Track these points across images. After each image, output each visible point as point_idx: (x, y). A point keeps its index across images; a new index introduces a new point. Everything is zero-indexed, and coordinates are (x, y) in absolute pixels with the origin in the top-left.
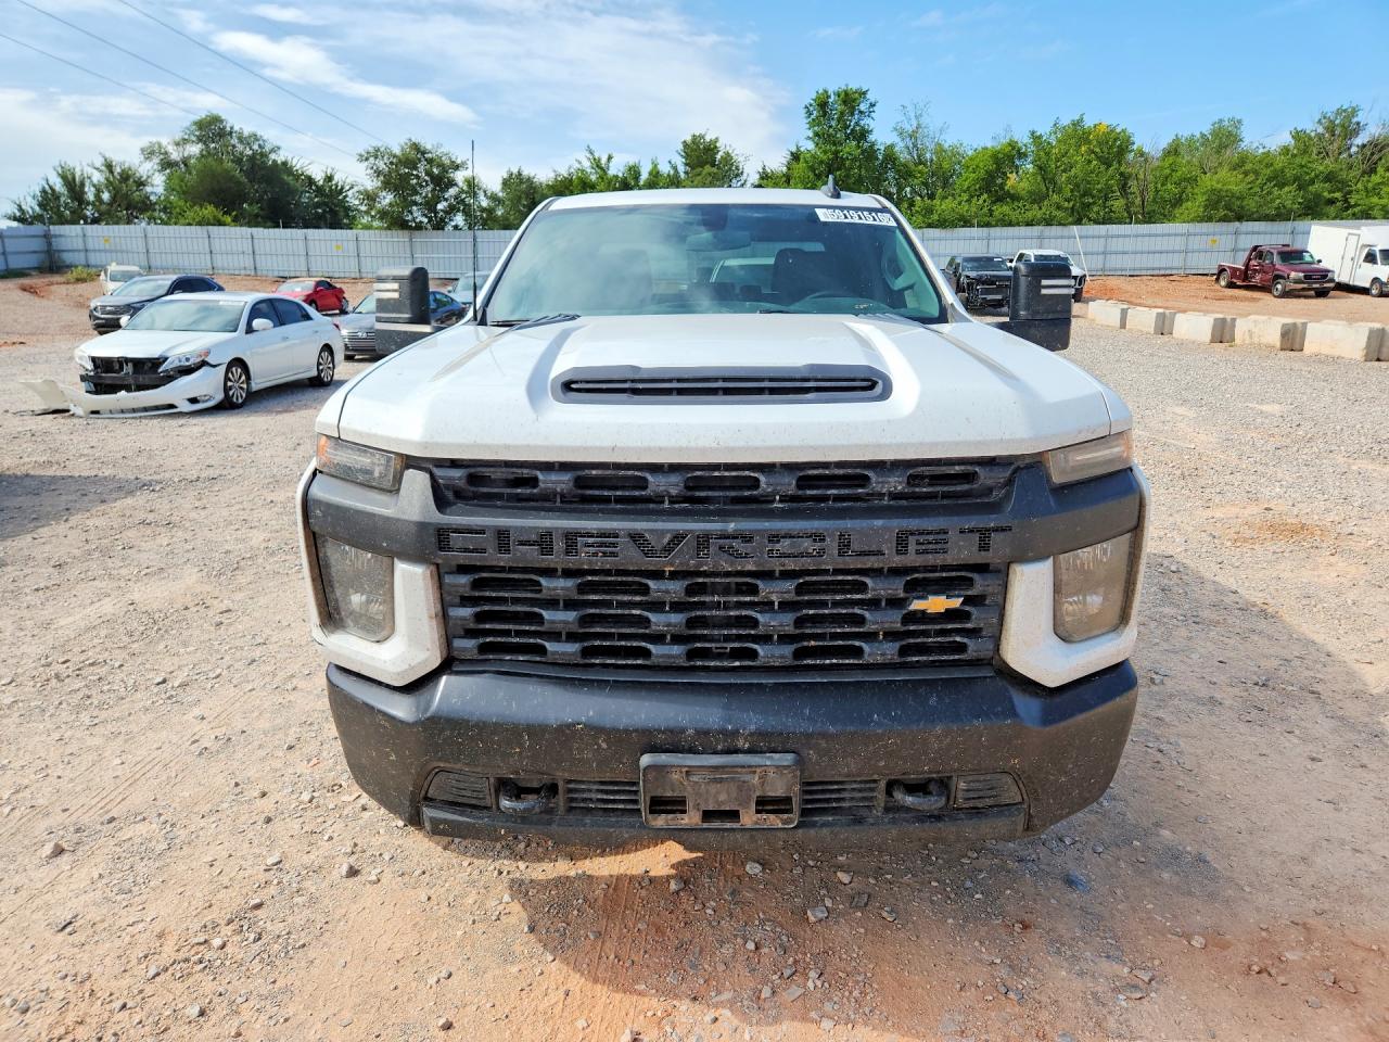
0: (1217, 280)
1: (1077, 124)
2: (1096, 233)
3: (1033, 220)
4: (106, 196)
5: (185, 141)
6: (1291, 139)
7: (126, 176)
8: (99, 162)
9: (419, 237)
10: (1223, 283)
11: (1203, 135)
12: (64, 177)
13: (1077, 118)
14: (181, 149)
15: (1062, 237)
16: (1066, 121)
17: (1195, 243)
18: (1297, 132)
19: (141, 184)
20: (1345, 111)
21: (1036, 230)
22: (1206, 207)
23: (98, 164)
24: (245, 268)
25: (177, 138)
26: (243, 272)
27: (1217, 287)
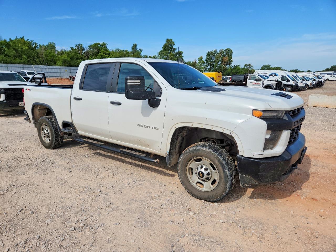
0: (70, 79)
1: (22, 38)
2: (38, 67)
3: (20, 63)
6: (71, 50)
10: (72, 80)
11: (46, 45)
13: (22, 37)
15: (29, 68)
16: (19, 37)
17: (62, 71)
18: (72, 48)
20: (80, 45)
21: (21, 65)
22: (63, 63)
27: (70, 81)
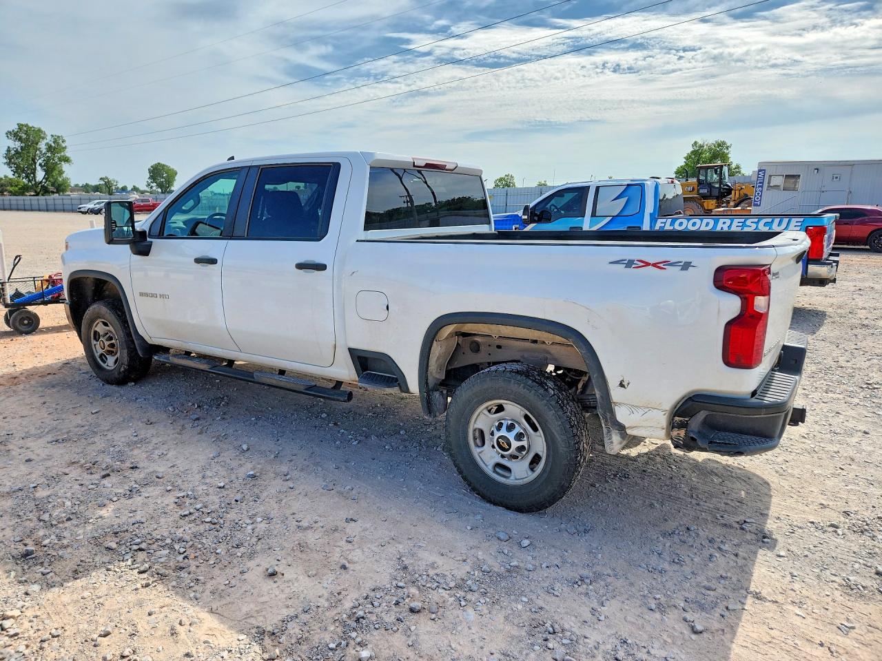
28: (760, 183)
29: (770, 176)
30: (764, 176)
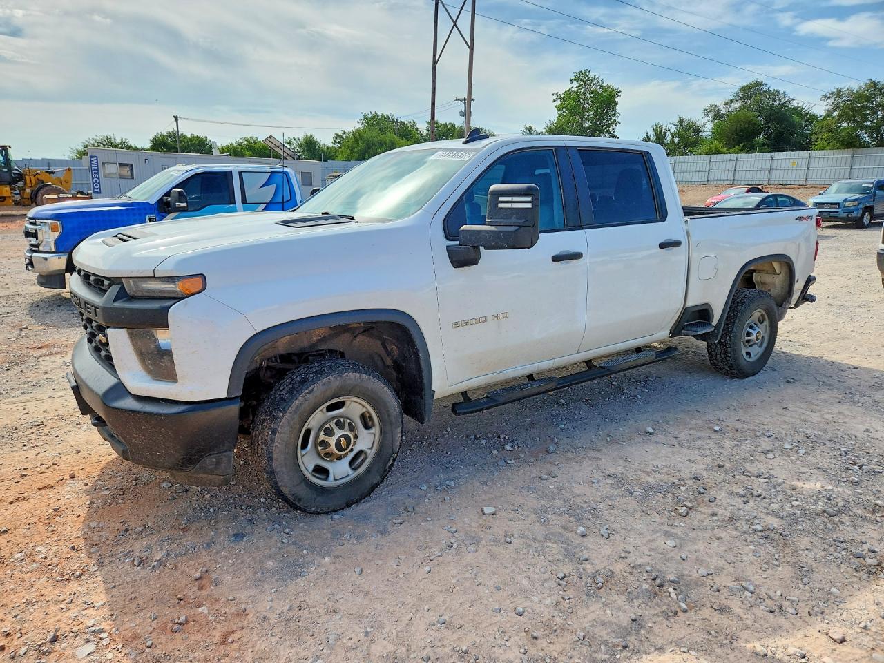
4: (676, 140)
5: (732, 101)
7: (689, 127)
8: (676, 121)
9: (861, 154)
12: (655, 131)
14: (728, 107)
19: (697, 131)
23: (675, 122)
24: (727, 180)
25: (727, 100)
26: (725, 183)
28: (94, 169)
29: (103, 164)
30: (97, 162)
